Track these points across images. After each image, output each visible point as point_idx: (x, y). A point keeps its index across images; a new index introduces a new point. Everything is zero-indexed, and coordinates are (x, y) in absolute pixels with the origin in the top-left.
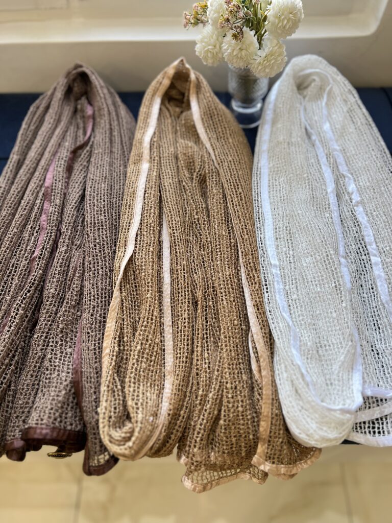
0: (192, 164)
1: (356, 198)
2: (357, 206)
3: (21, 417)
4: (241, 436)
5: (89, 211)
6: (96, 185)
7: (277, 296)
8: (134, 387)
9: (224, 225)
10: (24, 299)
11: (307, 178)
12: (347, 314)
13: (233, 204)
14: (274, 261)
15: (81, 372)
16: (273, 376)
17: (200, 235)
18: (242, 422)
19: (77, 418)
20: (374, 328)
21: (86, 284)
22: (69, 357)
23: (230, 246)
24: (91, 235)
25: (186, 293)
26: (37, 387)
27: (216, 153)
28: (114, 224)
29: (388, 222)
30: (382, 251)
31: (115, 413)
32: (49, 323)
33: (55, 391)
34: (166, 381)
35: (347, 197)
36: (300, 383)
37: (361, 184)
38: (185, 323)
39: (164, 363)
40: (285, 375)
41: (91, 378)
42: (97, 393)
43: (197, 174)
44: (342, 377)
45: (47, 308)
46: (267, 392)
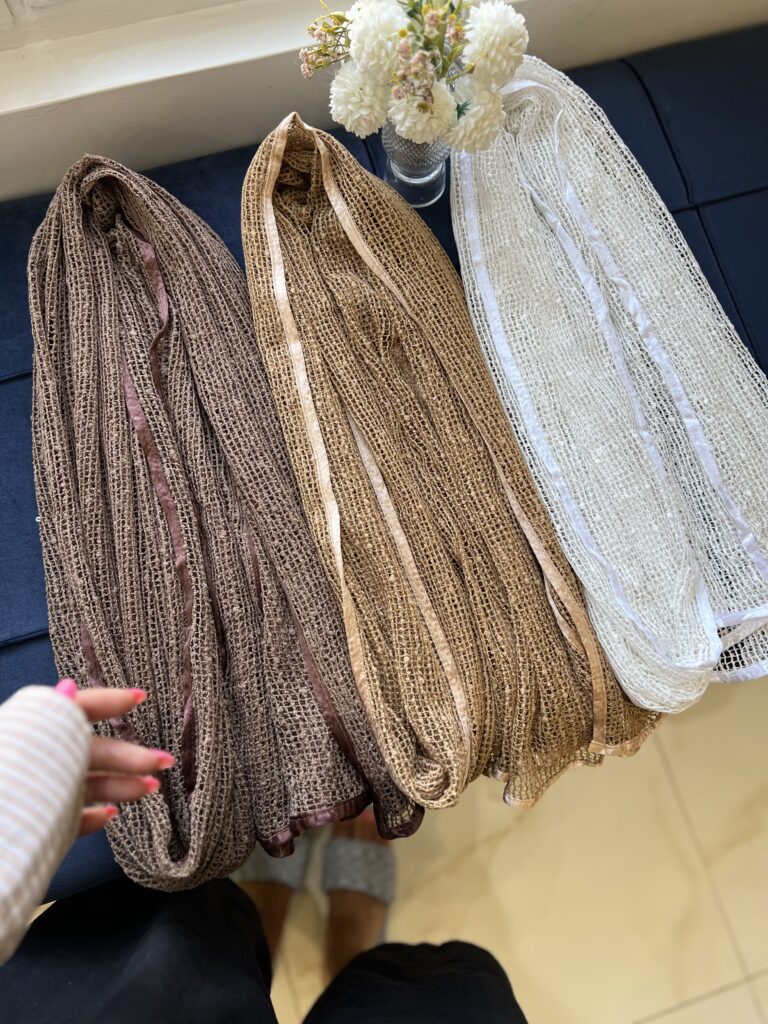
0: (367, 319)
1: (642, 323)
2: (647, 336)
3: (272, 802)
4: (571, 726)
5: (237, 460)
6: (225, 404)
7: (573, 524)
8: (423, 715)
9: (459, 424)
10: (203, 637)
11: (562, 305)
12: (676, 527)
13: (464, 386)
14: (554, 469)
15: (339, 718)
16: (596, 640)
17: (425, 449)
18: (570, 709)
19: (354, 778)
20: (706, 526)
21: (286, 582)
22: (308, 701)
23: (480, 459)
24: (260, 501)
25: (440, 554)
26: (276, 755)
27: (407, 294)
28: (283, 467)
29: (698, 355)
30: (698, 407)
31: (408, 757)
32: (254, 659)
33: (316, 756)
34: (452, 687)
35: (629, 324)
36: (642, 645)
37: (645, 294)
38: (453, 601)
39: (441, 664)
40: (615, 636)
41: (356, 721)
42: (372, 738)
43: (384, 338)
44: (687, 616)
45: (240, 637)
46: (595, 663)
